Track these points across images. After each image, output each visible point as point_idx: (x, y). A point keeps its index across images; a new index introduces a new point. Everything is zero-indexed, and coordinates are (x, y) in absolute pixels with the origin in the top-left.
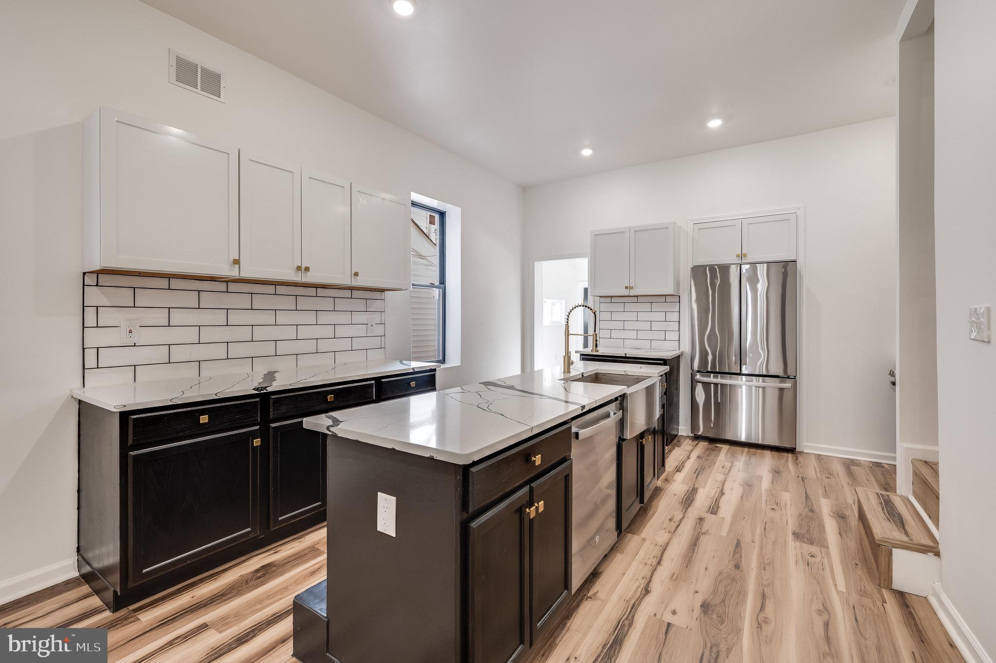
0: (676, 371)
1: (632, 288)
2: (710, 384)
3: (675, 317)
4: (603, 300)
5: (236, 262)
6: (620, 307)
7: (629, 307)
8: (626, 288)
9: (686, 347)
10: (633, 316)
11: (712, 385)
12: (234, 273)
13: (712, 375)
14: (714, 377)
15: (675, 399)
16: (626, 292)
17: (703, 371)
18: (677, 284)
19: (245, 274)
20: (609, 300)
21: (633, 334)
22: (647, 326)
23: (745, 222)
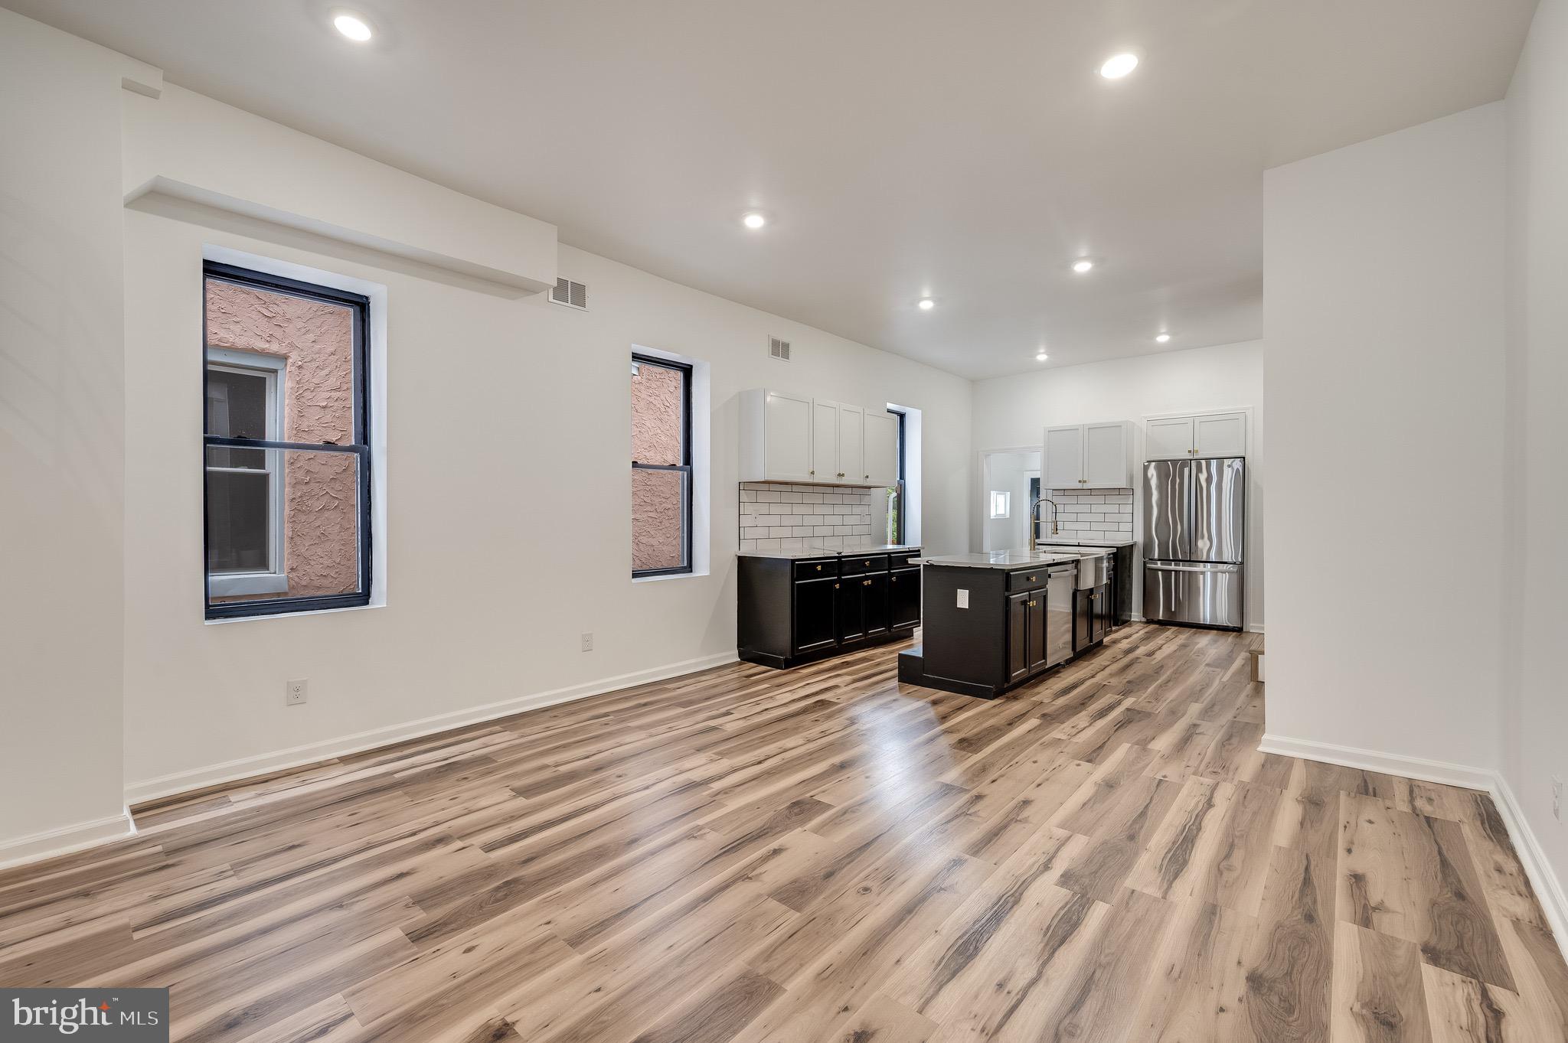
0: (1128, 560)
1: (1085, 482)
2: (1170, 571)
3: (1129, 509)
4: (1056, 493)
5: (813, 473)
6: (1074, 500)
7: (1082, 499)
8: (1080, 481)
9: (1139, 538)
10: (1086, 508)
11: (1173, 573)
12: (810, 480)
13: (1173, 563)
14: (1175, 565)
15: (1127, 586)
16: (1080, 486)
17: (1165, 560)
18: (1131, 479)
19: (816, 481)
20: (1062, 493)
21: (1087, 526)
22: (1101, 518)
23: (1197, 421)
